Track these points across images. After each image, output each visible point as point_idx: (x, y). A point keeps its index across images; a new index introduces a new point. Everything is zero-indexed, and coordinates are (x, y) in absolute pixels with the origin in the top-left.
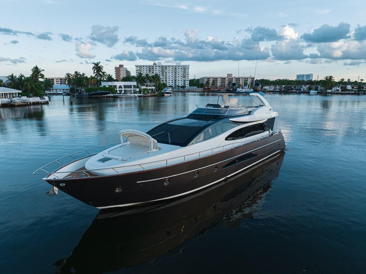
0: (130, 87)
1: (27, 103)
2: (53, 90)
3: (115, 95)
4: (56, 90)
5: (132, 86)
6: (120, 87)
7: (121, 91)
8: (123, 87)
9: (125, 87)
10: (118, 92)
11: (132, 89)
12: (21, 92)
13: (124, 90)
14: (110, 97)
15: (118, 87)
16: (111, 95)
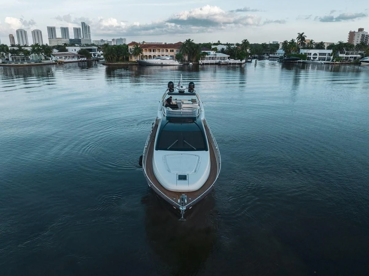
0: (325, 54)
1: (228, 63)
2: (276, 54)
3: (305, 61)
4: (279, 54)
5: (327, 54)
6: (315, 54)
7: (314, 58)
8: (318, 54)
9: (320, 54)
10: (312, 59)
11: (326, 57)
12: (229, 56)
13: (319, 57)
14: (300, 62)
15: (312, 54)
16: (302, 61)
